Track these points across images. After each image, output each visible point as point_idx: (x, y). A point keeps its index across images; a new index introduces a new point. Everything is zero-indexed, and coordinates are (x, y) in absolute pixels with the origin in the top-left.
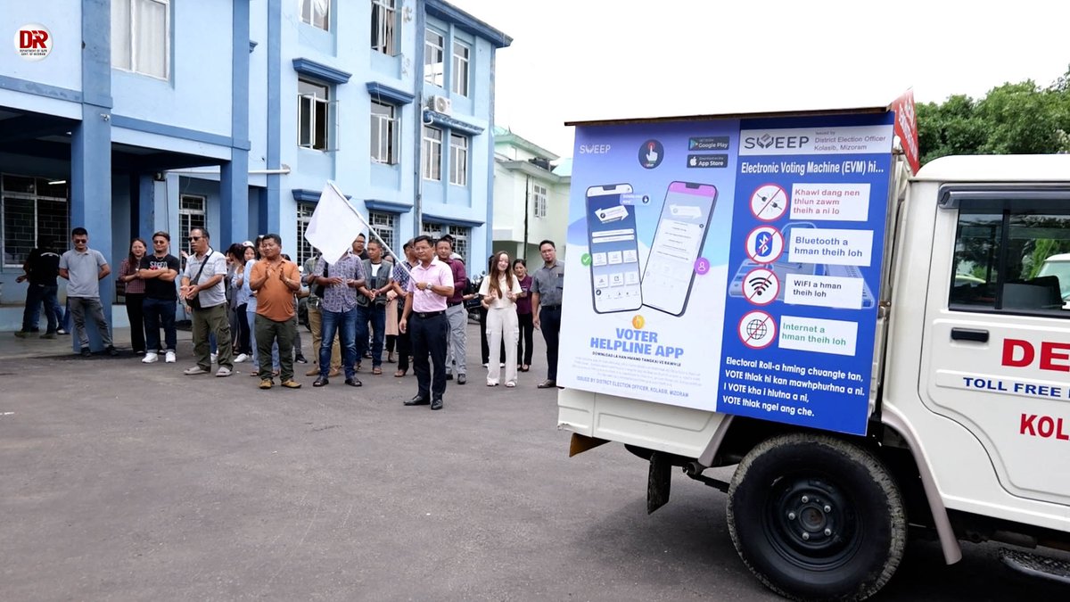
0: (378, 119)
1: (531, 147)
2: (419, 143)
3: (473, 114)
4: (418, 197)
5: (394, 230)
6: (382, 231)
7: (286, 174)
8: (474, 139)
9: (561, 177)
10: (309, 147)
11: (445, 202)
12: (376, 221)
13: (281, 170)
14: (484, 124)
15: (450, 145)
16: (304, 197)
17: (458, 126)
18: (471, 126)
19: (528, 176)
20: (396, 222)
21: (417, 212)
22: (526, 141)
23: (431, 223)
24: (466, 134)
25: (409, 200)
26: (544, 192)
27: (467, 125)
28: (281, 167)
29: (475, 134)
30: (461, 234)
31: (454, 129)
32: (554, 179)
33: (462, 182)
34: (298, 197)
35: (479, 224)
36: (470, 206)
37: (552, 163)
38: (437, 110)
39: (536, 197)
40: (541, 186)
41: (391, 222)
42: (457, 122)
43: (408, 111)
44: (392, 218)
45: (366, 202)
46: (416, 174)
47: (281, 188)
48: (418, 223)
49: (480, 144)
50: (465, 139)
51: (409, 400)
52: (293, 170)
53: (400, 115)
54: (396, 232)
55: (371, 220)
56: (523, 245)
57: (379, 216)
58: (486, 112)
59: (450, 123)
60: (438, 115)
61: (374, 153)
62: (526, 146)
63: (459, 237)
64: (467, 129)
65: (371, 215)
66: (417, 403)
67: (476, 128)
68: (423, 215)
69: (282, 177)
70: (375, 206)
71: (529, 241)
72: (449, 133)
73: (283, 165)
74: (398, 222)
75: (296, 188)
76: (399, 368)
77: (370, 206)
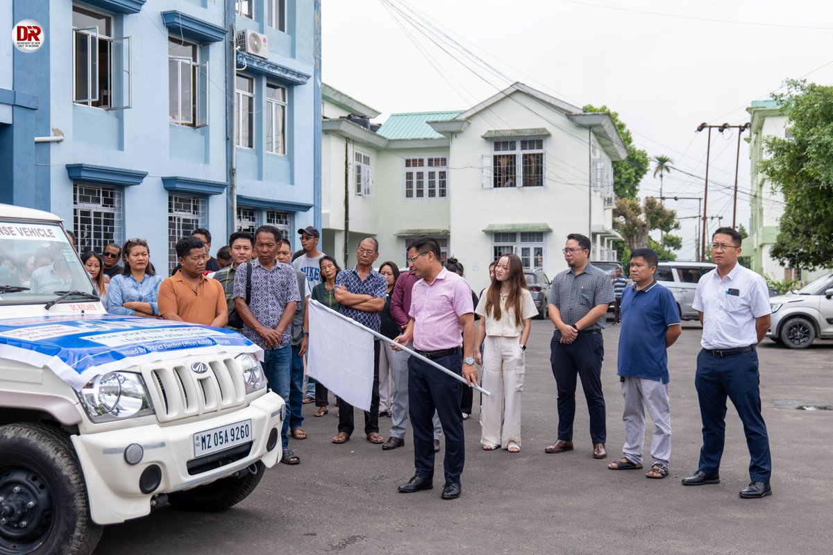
0: (177, 62)
1: (344, 101)
2: (232, 97)
3: (293, 55)
4: (231, 172)
5: (200, 219)
6: (184, 220)
7: (58, 142)
8: (297, 90)
9: (390, 140)
10: (86, 103)
11: (260, 177)
12: (178, 207)
13: (52, 138)
14: (308, 69)
15: (265, 98)
16: (84, 175)
17: (277, 72)
18: (293, 73)
19: (348, 140)
20: (203, 208)
21: (231, 193)
22: (338, 92)
23: (248, 208)
24: (285, 83)
25: (219, 176)
26: (367, 160)
27: (287, 70)
28: (52, 133)
29: (298, 84)
30: (281, 222)
31: (270, 77)
32: (382, 144)
33: (281, 149)
34: (74, 174)
35: (306, 208)
36: (292, 183)
37: (373, 121)
38: (250, 50)
39: (359, 168)
40: (364, 152)
41: (195, 208)
42: (276, 67)
43: (217, 51)
44: (198, 202)
45: (165, 180)
46: (229, 139)
47: (52, 163)
48: (232, 208)
49: (304, 97)
50: (283, 90)
51: (404, 482)
52: (68, 137)
53: (206, 57)
54: (204, 221)
55: (170, 205)
56: (343, 234)
57: (181, 200)
58: (310, 53)
59: (266, 68)
60: (251, 57)
61: (173, 112)
62: (337, 98)
63: (280, 227)
64: (288, 76)
65: (170, 199)
66: (418, 488)
67: (299, 75)
68: (239, 197)
69: (53, 147)
70: (178, 186)
71: (350, 229)
72: (264, 82)
73: (54, 130)
74: (206, 207)
75: (72, 162)
76: (340, 428)
77: (170, 185)
